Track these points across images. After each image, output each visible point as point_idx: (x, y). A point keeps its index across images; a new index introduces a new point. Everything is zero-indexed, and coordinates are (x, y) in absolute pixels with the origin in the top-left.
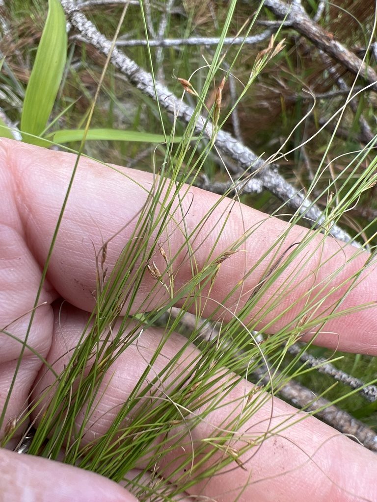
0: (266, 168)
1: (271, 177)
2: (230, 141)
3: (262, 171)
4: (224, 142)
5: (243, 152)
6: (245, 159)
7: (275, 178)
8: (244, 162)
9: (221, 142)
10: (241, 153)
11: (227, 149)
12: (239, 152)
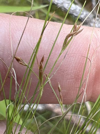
0: (91, 18)
1: (95, 23)
2: (66, 3)
3: (89, 20)
4: (62, 4)
5: (75, 9)
6: (76, 14)
7: (98, 23)
8: (76, 15)
9: (60, 4)
10: (74, 10)
11: (65, 8)
12: (72, 9)
